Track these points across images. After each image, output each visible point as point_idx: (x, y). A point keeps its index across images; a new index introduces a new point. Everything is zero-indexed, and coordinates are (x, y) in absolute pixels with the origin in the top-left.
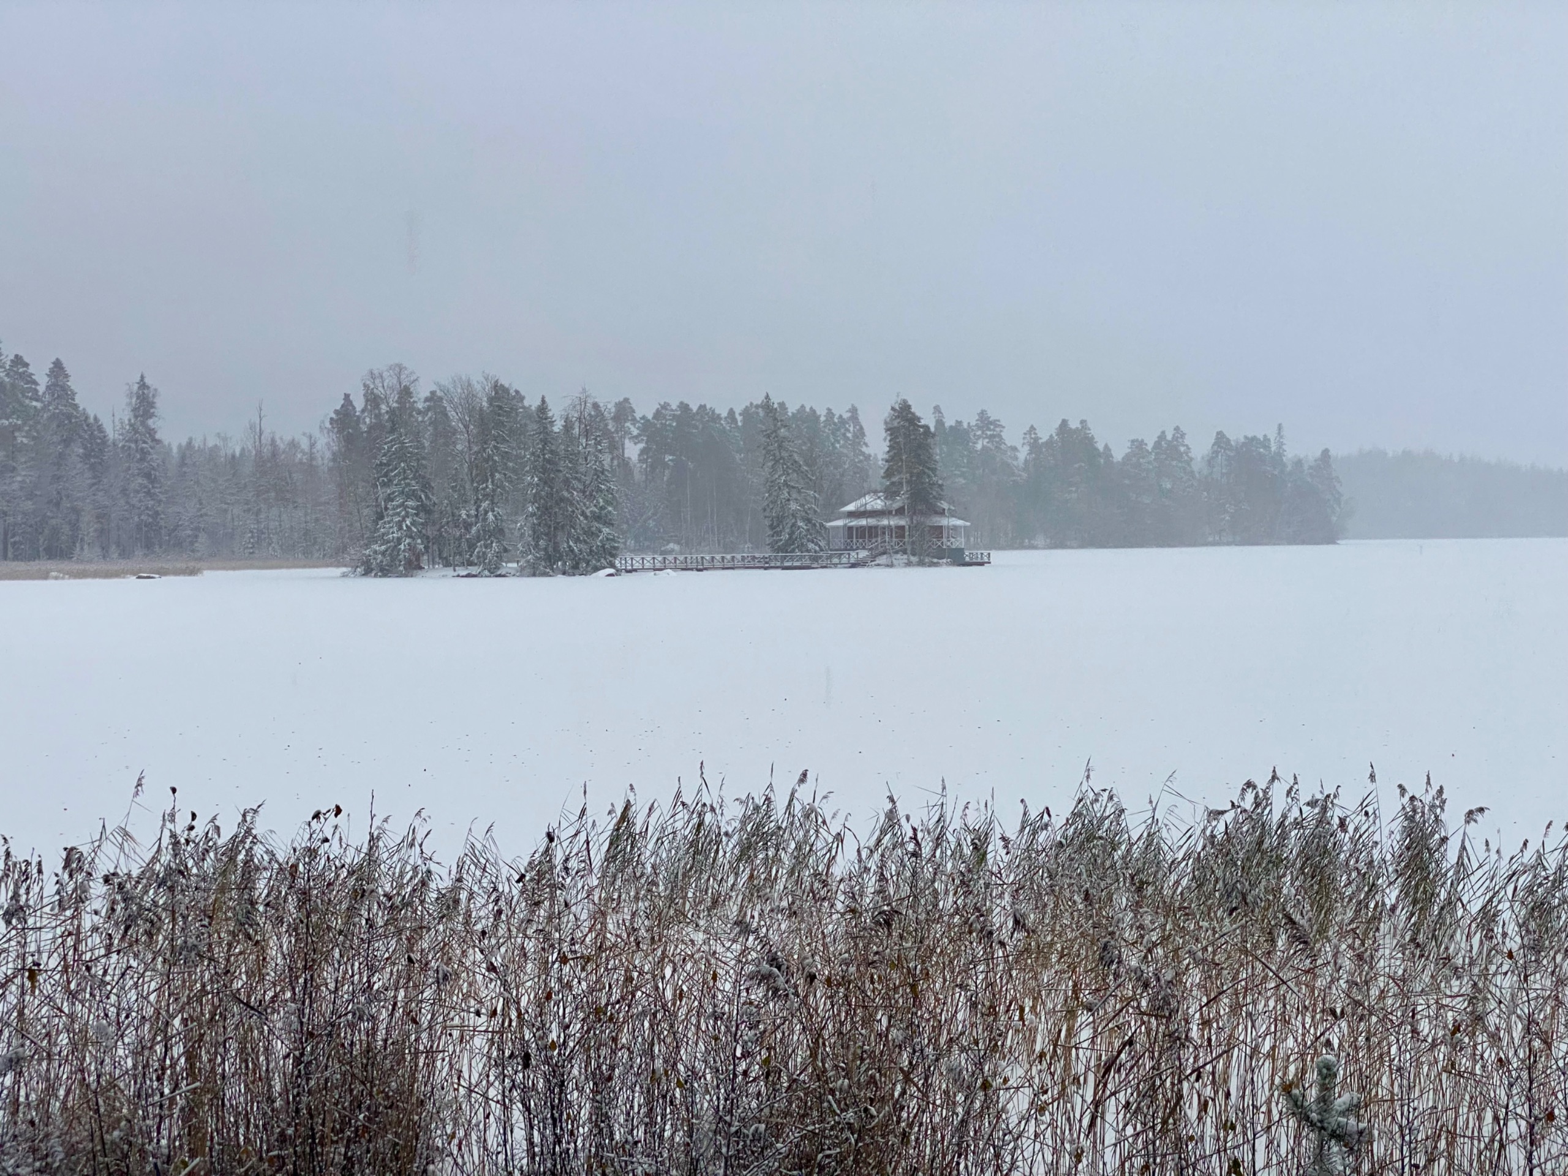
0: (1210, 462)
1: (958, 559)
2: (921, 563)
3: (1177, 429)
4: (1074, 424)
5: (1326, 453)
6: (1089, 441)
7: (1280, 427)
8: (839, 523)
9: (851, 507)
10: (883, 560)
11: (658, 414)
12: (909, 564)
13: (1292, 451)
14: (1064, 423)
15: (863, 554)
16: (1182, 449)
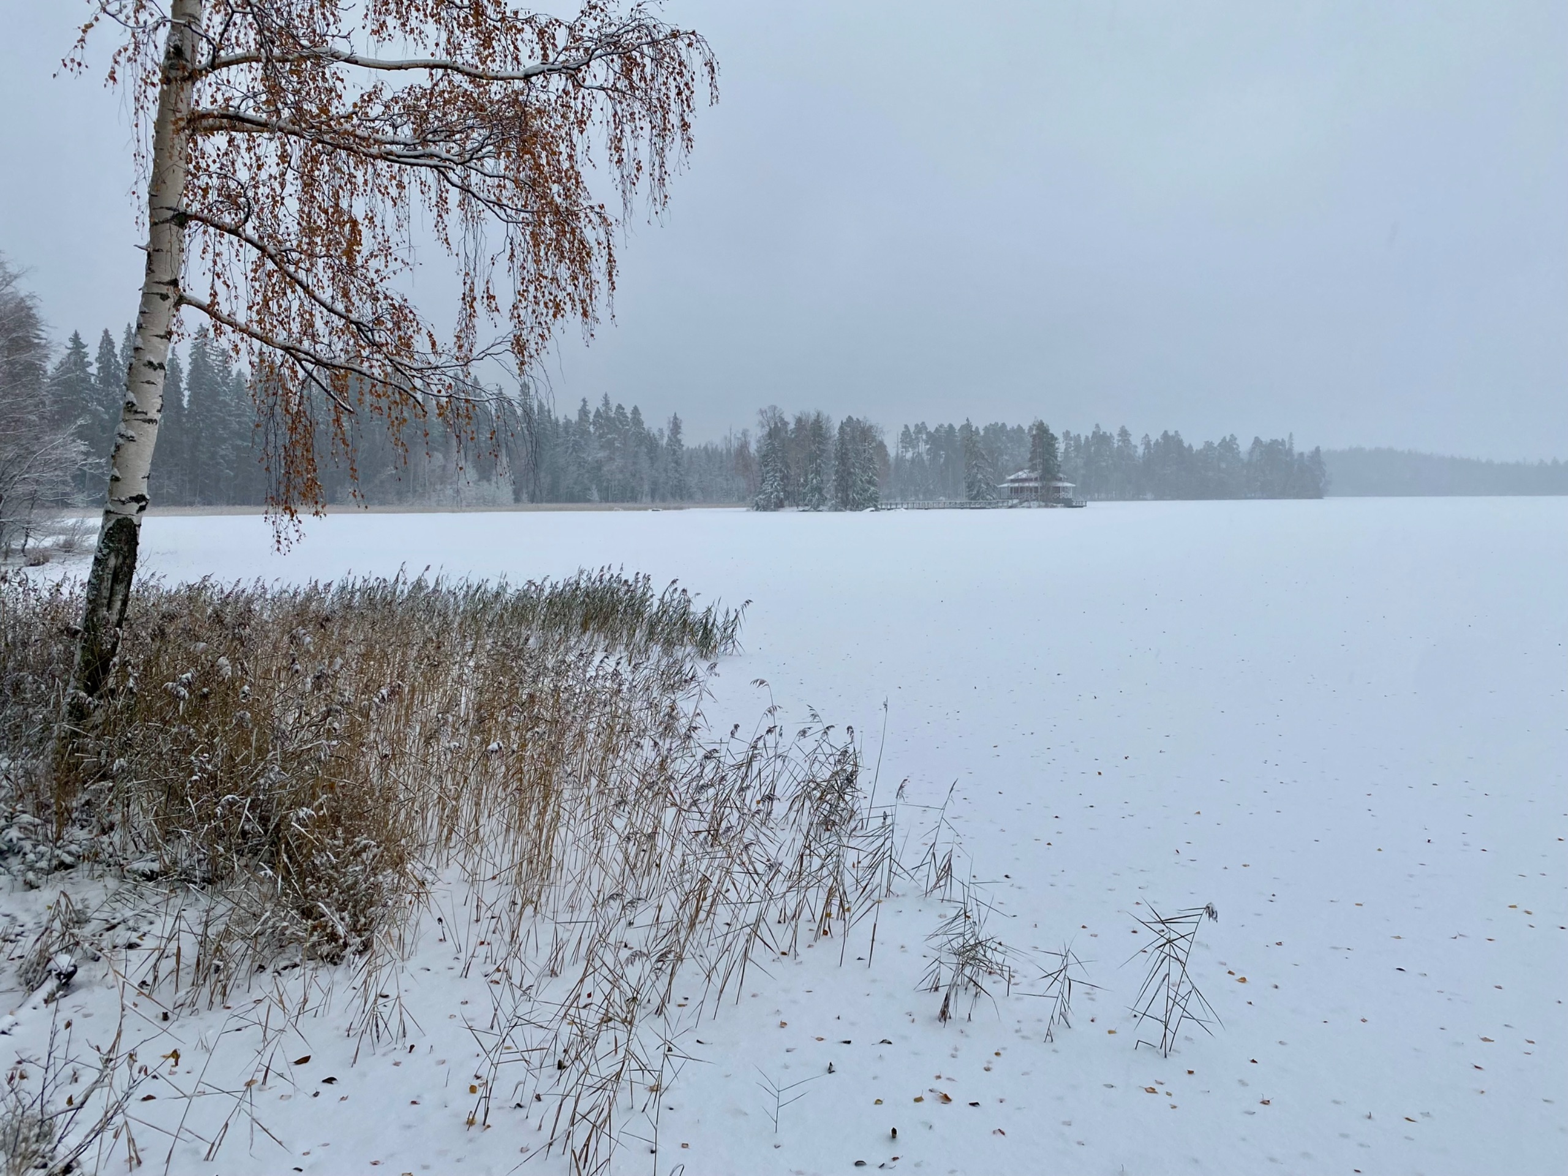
0: (1251, 452)
1: (1068, 504)
2: (1046, 506)
3: (1232, 435)
4: (1171, 433)
5: (1318, 449)
6: (1180, 442)
7: (1291, 435)
8: (1005, 485)
9: (1012, 477)
10: (1025, 504)
11: (937, 430)
12: (1039, 507)
13: (1298, 448)
14: (1166, 432)
15: (1015, 501)
16: (1235, 446)
